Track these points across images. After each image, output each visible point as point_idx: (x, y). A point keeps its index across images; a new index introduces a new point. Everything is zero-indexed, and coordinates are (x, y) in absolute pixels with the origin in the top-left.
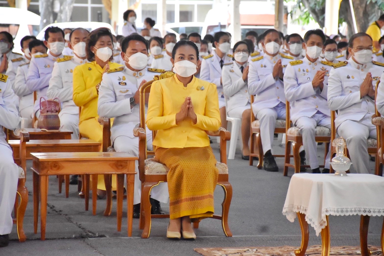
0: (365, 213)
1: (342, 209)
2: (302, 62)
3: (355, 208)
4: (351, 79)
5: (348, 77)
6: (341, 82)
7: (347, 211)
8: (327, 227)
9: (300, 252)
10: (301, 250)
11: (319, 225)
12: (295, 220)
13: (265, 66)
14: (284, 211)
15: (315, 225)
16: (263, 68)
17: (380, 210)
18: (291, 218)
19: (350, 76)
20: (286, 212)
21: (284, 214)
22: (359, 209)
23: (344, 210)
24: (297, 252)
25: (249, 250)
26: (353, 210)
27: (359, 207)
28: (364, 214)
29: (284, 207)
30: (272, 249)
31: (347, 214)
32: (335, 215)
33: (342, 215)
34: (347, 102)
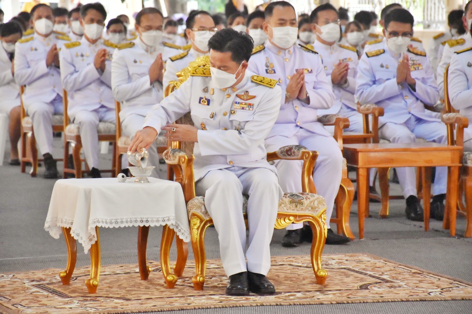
0: (136, 223)
1: (116, 220)
2: (79, 44)
3: (131, 219)
4: (138, 63)
5: (135, 62)
6: (127, 67)
7: (122, 222)
8: (96, 242)
9: (65, 274)
10: (67, 272)
11: (88, 240)
12: (60, 235)
13: (36, 50)
14: (46, 225)
15: (83, 241)
16: (34, 52)
17: (159, 219)
18: (55, 234)
19: (138, 60)
20: (49, 227)
21: (46, 230)
22: (135, 219)
23: (119, 221)
24: (62, 275)
25: (3, 276)
26: (129, 220)
27: (136, 217)
28: (142, 225)
29: (46, 221)
30: (33, 273)
31: (122, 226)
32: (107, 227)
33: (117, 226)
34: (134, 91)
